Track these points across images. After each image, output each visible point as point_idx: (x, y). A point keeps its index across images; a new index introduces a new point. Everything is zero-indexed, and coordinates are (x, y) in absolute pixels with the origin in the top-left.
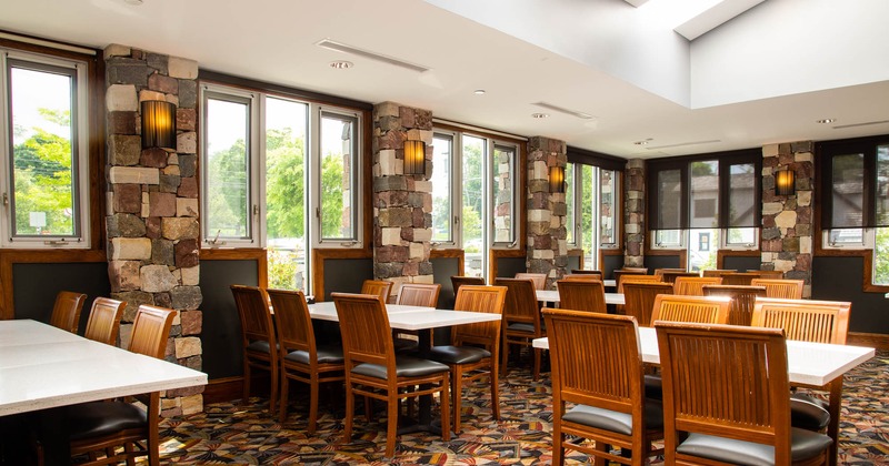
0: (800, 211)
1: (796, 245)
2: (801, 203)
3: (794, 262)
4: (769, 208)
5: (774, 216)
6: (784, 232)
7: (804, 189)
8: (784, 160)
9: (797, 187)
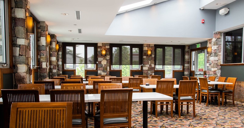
0: (107, 60)
1: (107, 69)
2: (107, 58)
3: (106, 73)
4: (100, 59)
5: (101, 61)
6: (104, 65)
7: (108, 55)
8: (103, 47)
9: (107, 54)
